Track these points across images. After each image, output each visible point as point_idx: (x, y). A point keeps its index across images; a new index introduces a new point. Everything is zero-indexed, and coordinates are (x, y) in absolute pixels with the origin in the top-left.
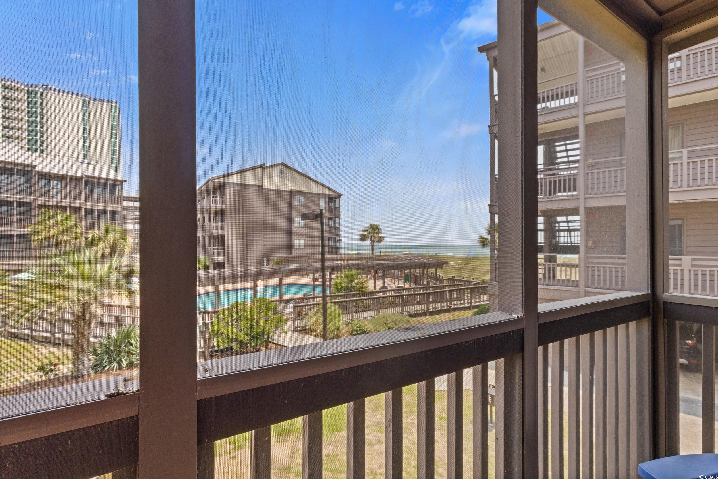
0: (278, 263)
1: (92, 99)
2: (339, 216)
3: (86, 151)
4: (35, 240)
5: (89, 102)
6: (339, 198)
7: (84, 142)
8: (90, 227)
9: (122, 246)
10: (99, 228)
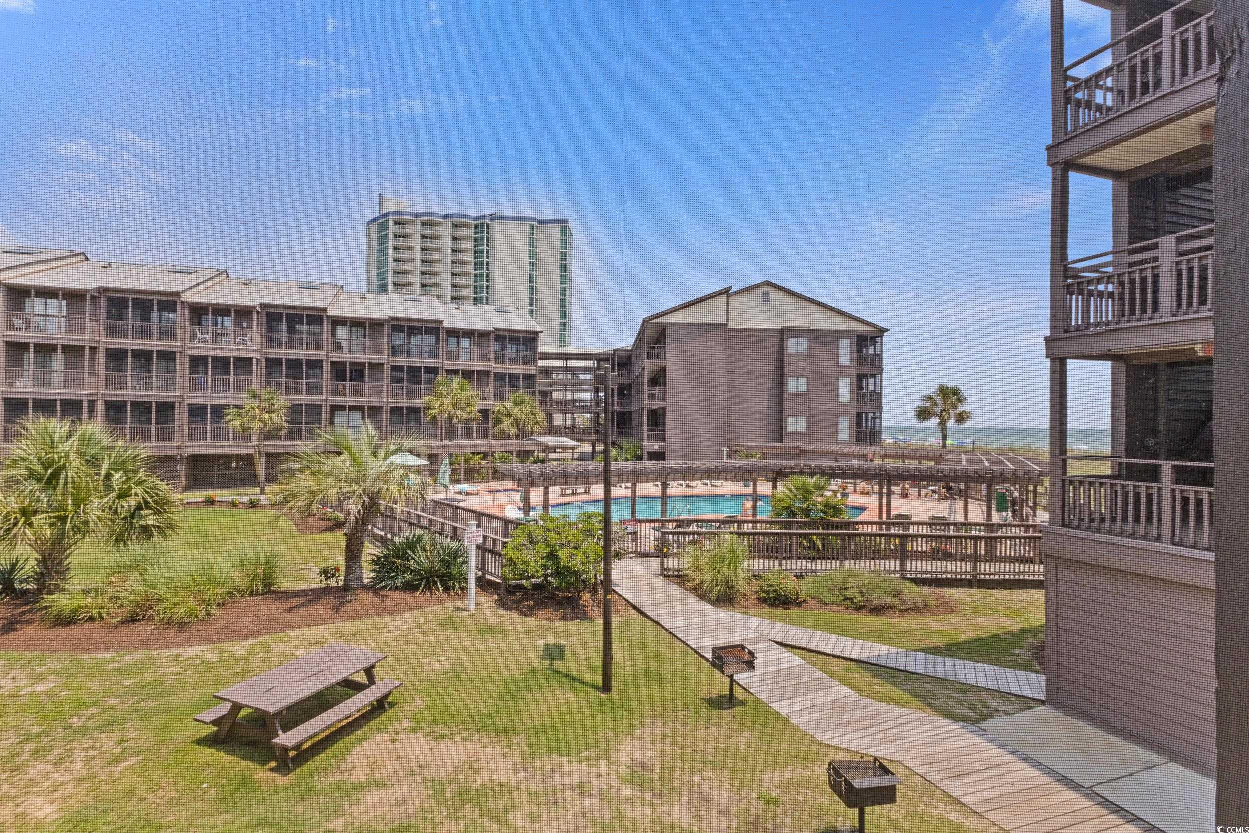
0: (748, 456)
1: (540, 222)
2: (880, 370)
3: (532, 294)
4: (428, 415)
5: (537, 227)
6: (881, 337)
7: (530, 282)
10: (507, 398)
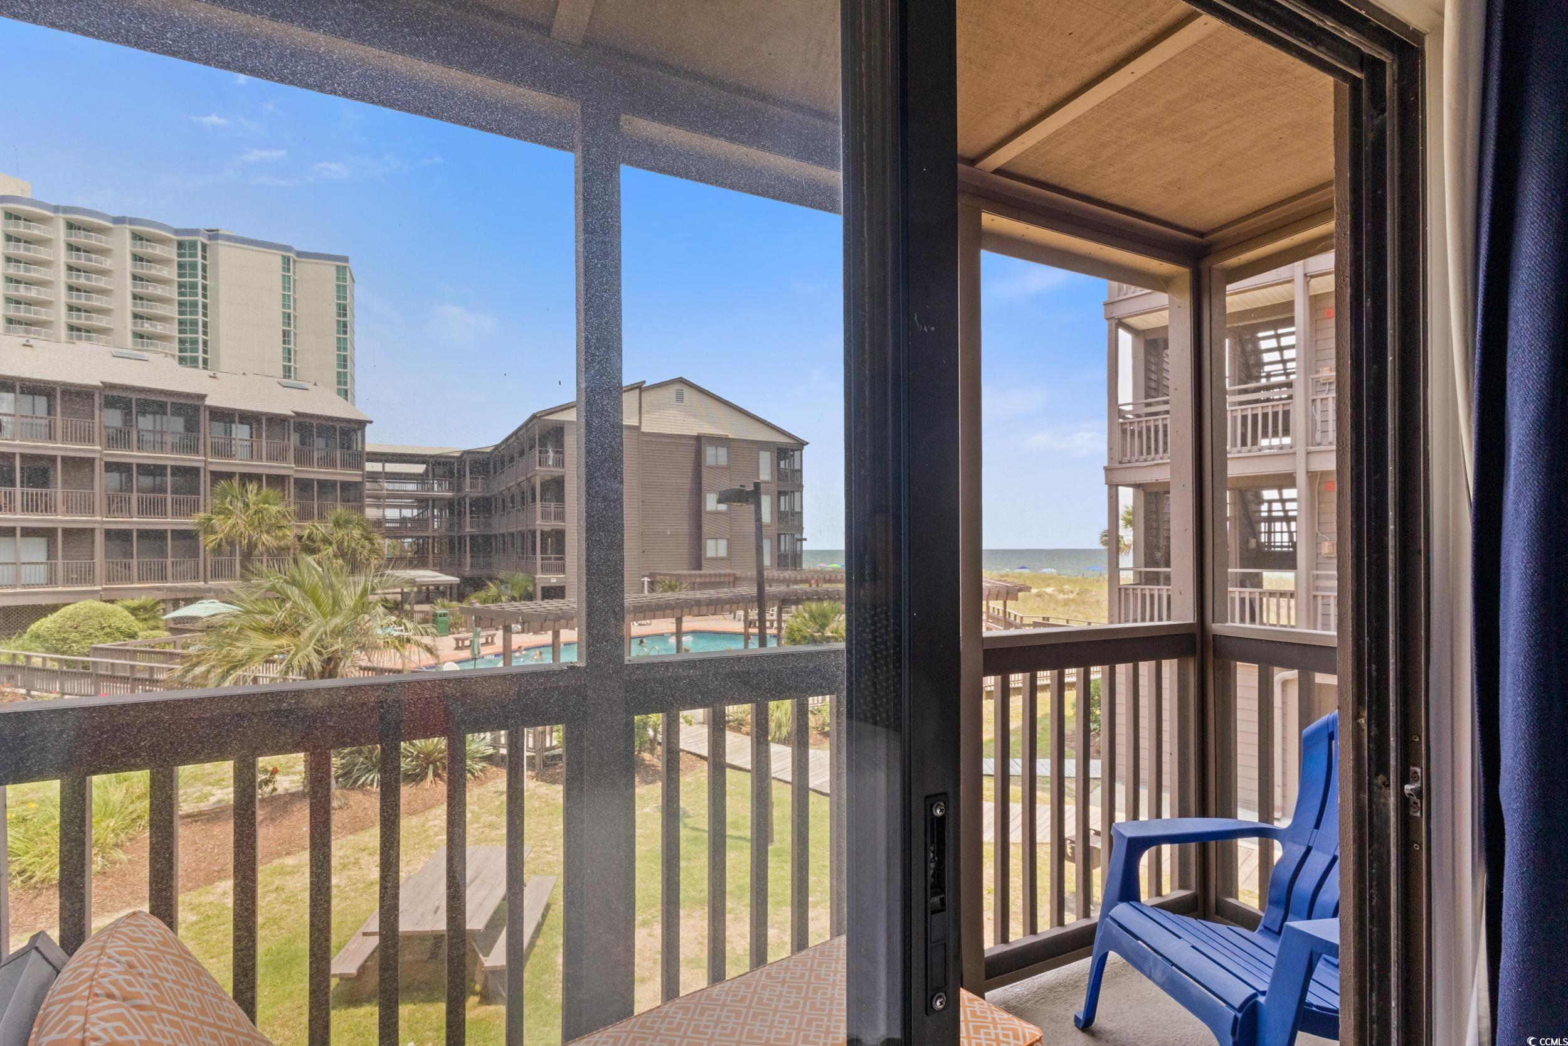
0: (672, 588)
1: (300, 254)
2: (800, 488)
3: (289, 361)
4: (208, 542)
5: (295, 261)
6: (801, 450)
7: (284, 342)
8: (304, 514)
9: (365, 552)
10: (322, 517)
